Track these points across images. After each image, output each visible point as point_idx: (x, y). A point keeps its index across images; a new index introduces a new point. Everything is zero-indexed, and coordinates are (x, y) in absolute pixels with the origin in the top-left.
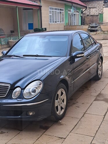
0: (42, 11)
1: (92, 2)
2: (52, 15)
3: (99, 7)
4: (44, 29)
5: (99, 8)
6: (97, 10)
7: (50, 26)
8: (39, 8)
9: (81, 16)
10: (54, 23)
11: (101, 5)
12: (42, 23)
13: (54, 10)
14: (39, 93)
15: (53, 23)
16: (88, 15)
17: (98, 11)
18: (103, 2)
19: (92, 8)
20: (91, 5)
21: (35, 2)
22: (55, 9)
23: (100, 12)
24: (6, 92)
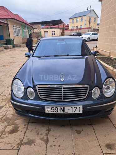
2: (15, 30)
3: (39, 28)
6: (38, 30)
7: (14, 37)
9: (30, 33)
13: (16, 28)
14: (115, 90)
15: (16, 36)
18: (40, 26)
19: (34, 28)
20: (34, 26)
23: (40, 31)
24: (86, 93)
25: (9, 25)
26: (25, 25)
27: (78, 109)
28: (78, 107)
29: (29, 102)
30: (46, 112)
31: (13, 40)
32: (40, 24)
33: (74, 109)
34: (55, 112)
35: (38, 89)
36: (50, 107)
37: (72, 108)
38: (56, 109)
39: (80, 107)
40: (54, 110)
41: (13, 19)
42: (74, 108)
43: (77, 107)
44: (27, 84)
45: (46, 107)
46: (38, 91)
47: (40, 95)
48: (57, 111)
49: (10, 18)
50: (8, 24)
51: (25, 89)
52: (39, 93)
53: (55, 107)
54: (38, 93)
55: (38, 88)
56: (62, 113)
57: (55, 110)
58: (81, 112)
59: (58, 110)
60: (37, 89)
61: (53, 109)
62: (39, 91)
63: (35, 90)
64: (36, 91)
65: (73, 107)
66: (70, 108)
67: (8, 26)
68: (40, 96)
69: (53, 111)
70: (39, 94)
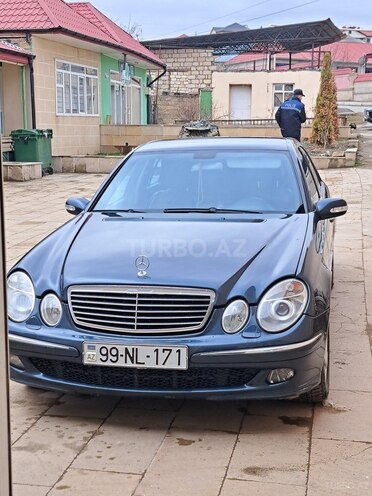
0: (34, 73)
1: (176, 51)
2: (63, 86)
3: (199, 68)
4: (46, 134)
5: (197, 73)
6: (194, 77)
7: (57, 122)
8: (26, 61)
9: (148, 96)
10: (72, 114)
11: (205, 63)
12: (36, 112)
13: (70, 72)
14: (303, 314)
15: (68, 114)
16: (166, 93)
17: (197, 81)
18: (210, 55)
19: (175, 70)
20: (172, 60)
21: (9, 42)
22: (75, 69)
23: (203, 86)
24: (204, 314)
25: (35, 63)
26: (119, 55)
27: (174, 355)
28: (174, 350)
29: (43, 331)
30: (86, 361)
31: (50, 136)
32: (205, 47)
33: (162, 356)
34: (109, 363)
35: (72, 298)
36: (98, 347)
37: (157, 350)
38: (114, 352)
39: (179, 351)
40: (107, 354)
41: (59, 30)
42: (164, 350)
43: (171, 351)
44: (44, 283)
45: (86, 346)
46: (70, 301)
47: (76, 315)
48: (114, 359)
49: (47, 26)
50: (30, 58)
51: (37, 297)
52: (74, 309)
53: (109, 347)
54: (71, 307)
55: (73, 293)
56: (129, 364)
57: (110, 357)
58: (184, 366)
59: (117, 355)
60: (69, 295)
61: (104, 351)
62: (73, 304)
63: (64, 301)
64: (67, 302)
65: (160, 350)
66: (150, 351)
67: (30, 64)
68: (75, 318)
69: (104, 358)
70: (72, 312)
